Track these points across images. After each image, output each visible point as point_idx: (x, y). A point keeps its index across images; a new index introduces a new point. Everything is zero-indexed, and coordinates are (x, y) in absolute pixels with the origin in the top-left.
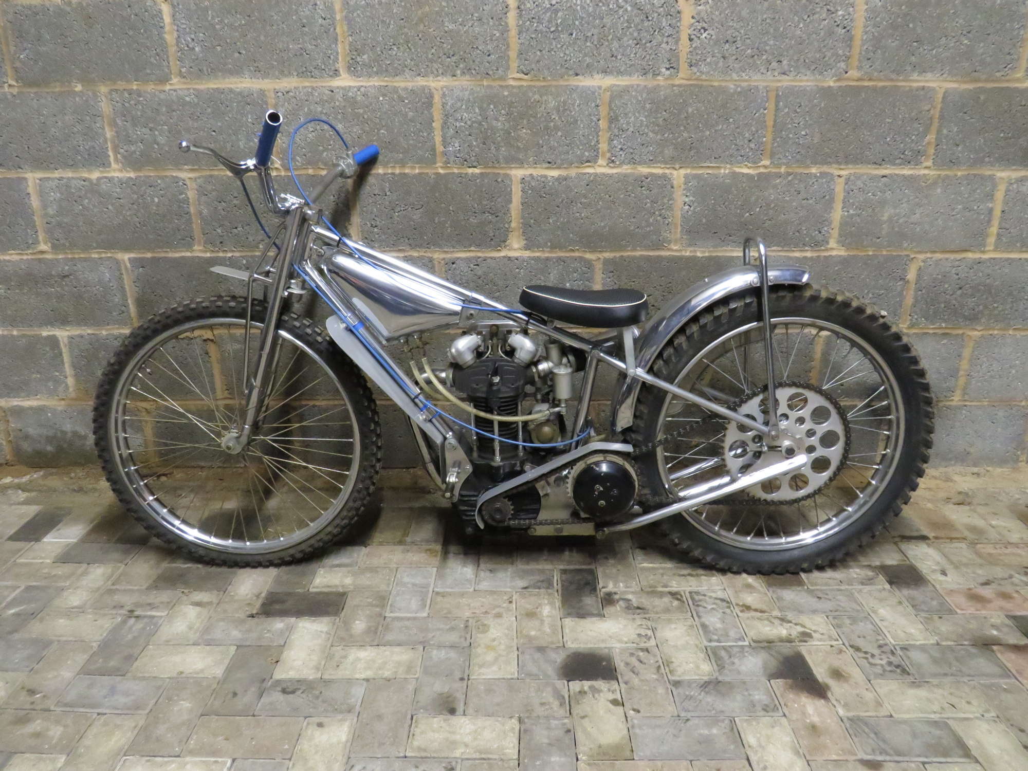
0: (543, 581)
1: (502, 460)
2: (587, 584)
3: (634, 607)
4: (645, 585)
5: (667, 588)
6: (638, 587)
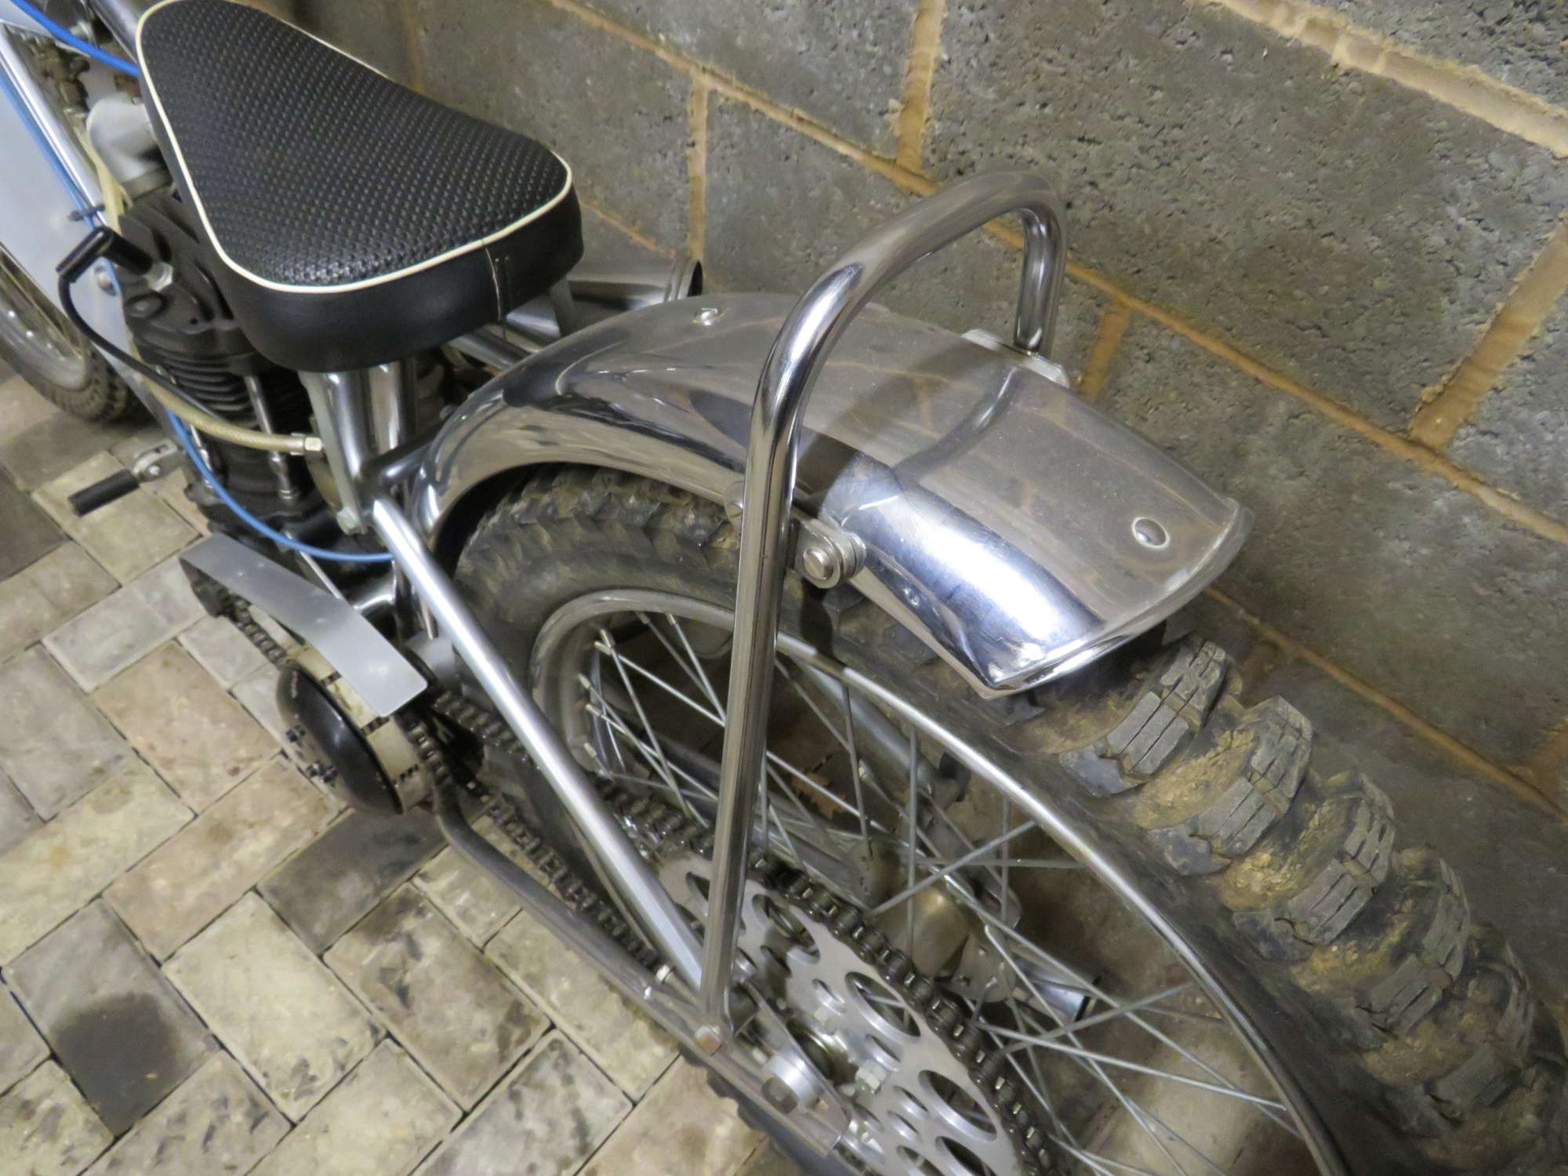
3: (401, 981)
4: (502, 941)
5: (531, 985)
6: (485, 934)
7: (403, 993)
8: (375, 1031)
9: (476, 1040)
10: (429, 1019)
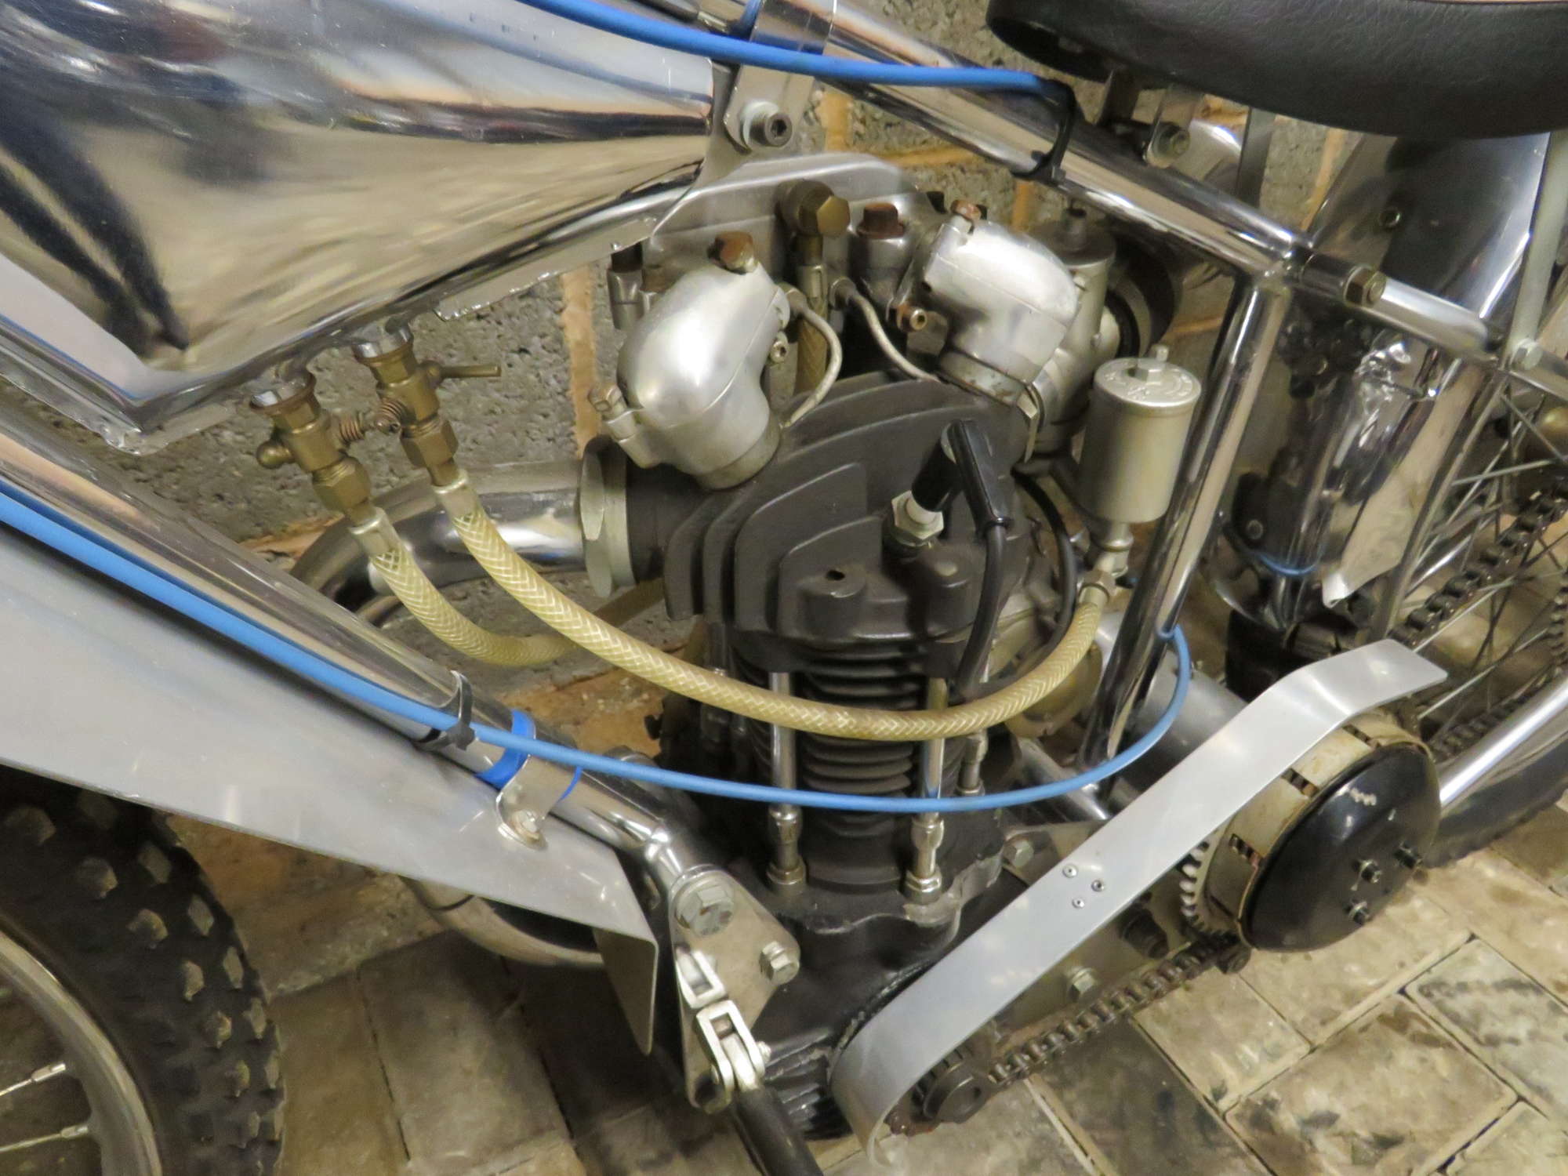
0: (1035, 1163)
2: (1165, 1101)
3: (1368, 1143)
4: (1305, 1021)
5: (1359, 1002)
6: (1295, 1039)
7: (1386, 1143)
9: (1433, 1069)
10: (1416, 1117)
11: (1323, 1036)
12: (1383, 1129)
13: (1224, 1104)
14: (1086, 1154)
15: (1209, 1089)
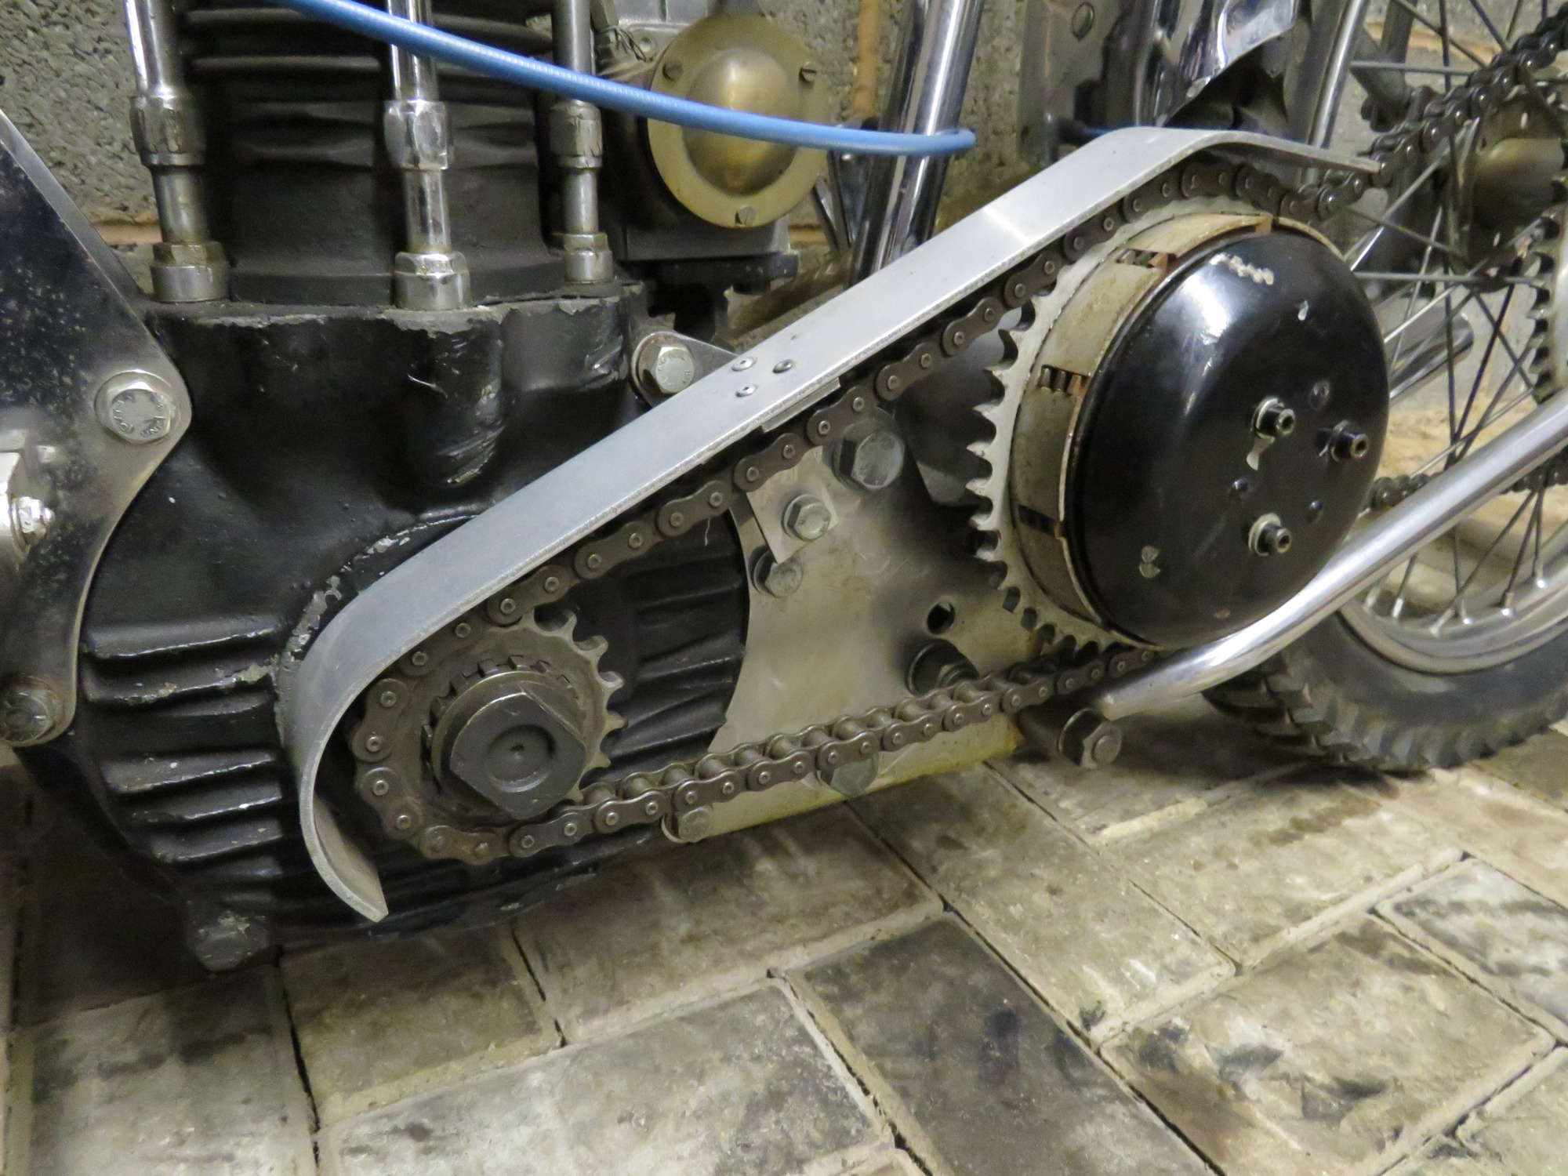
0: (775, 1099)
1: (481, 286)
2: (1005, 1024)
3: (1328, 1090)
4: (1228, 936)
5: (1309, 918)
6: (1211, 957)
7: (1356, 1091)
8: (1444, 1151)
9: (1423, 999)
10: (1401, 1059)
11: (1256, 956)
12: (1351, 1072)
13: (1097, 1033)
14: (866, 1092)
15: (1077, 1012)
